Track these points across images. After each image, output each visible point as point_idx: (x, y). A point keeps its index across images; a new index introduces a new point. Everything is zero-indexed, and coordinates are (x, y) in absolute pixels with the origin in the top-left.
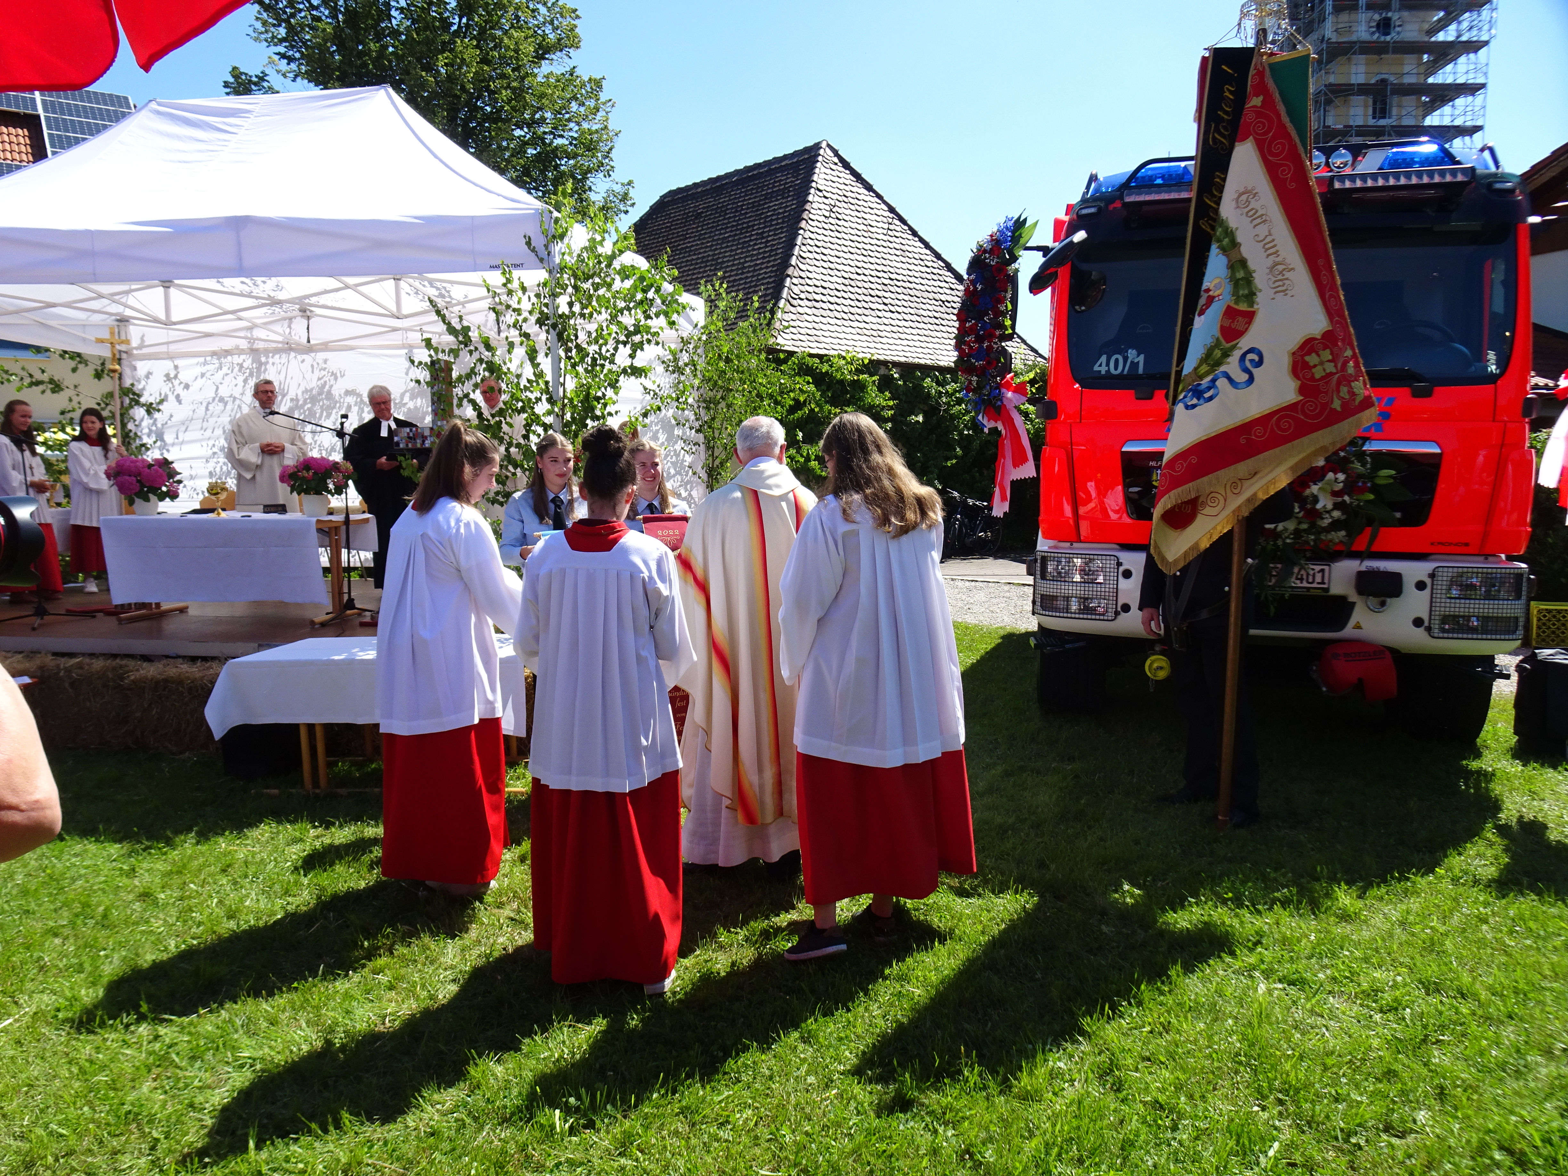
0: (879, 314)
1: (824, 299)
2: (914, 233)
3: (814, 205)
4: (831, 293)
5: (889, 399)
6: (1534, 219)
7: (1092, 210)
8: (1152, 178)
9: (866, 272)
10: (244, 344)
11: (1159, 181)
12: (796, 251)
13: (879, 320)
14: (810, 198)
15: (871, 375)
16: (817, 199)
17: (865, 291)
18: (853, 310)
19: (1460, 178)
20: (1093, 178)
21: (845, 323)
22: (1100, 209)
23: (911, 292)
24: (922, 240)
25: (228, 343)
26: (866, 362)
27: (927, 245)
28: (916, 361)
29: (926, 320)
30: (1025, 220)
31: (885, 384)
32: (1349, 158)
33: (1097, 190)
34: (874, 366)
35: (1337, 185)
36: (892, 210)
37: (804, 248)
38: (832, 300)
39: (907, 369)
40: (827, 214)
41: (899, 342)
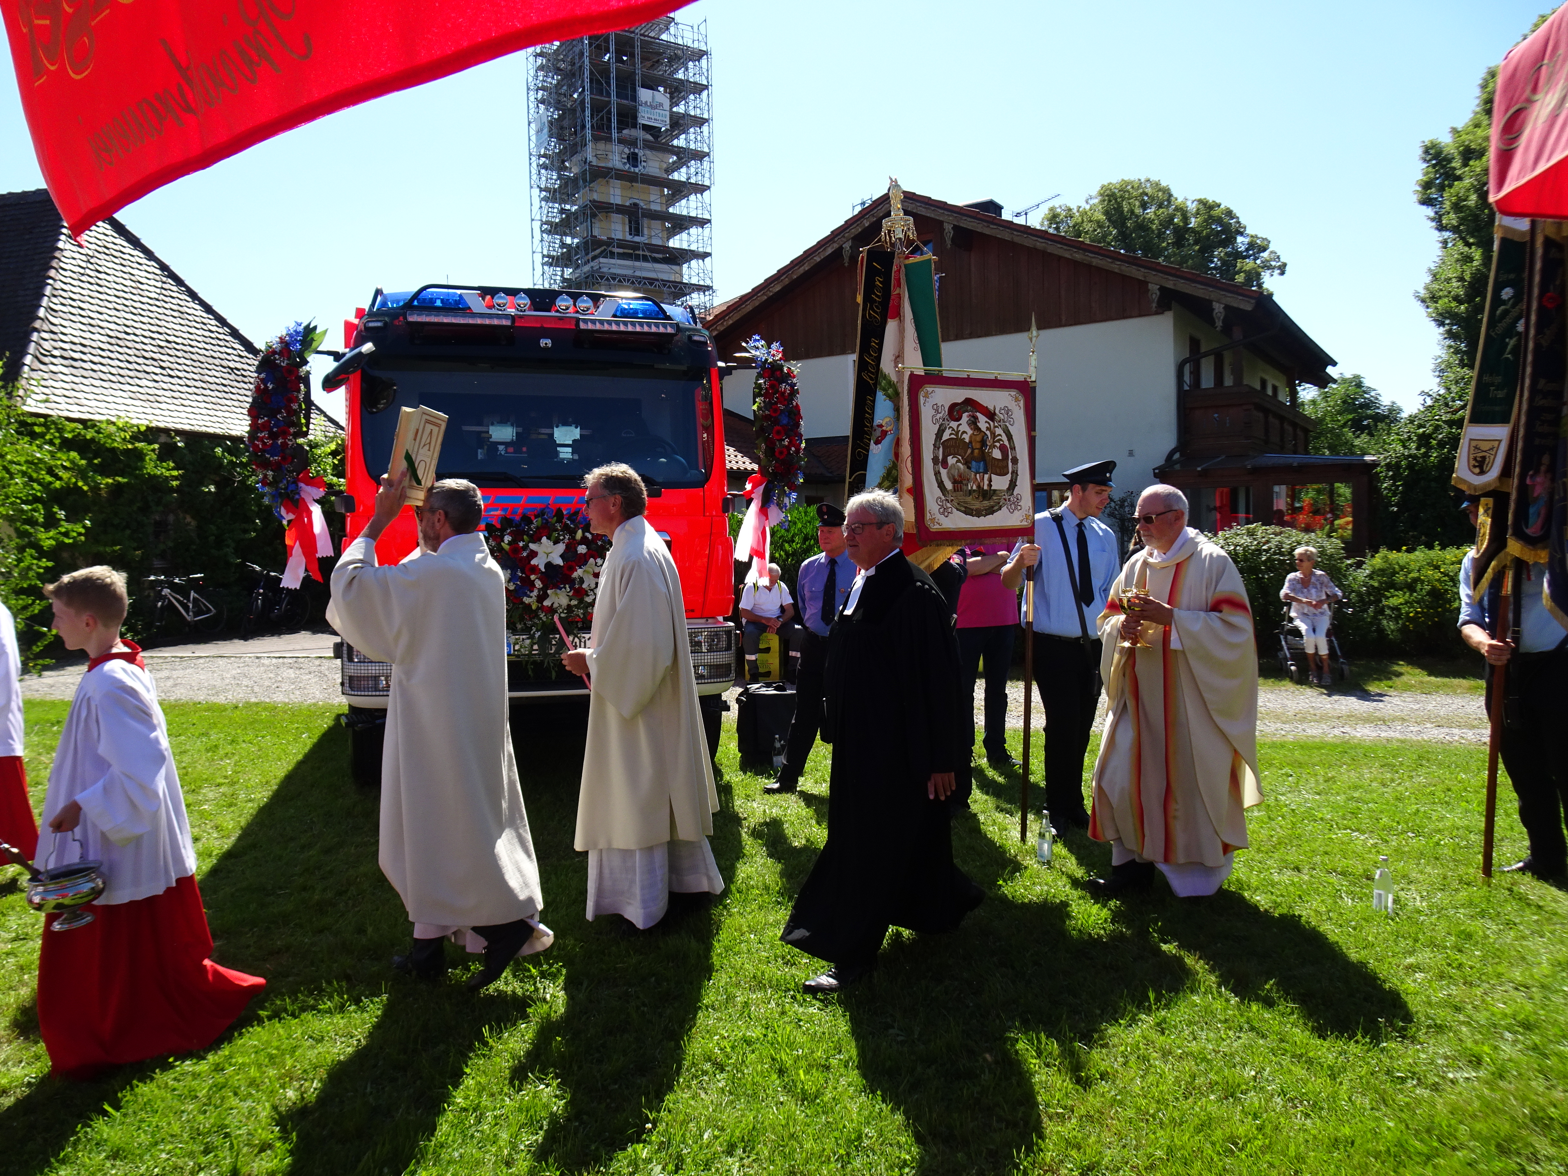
0: (156, 378)
2: (193, 295)
7: (379, 324)
8: (432, 301)
11: (438, 303)
15: (150, 443)
17: (137, 353)
18: (122, 372)
19: (670, 330)
20: (378, 292)
21: (114, 386)
22: (386, 323)
23: (193, 357)
24: (202, 303)
26: (143, 429)
27: (208, 309)
28: (204, 429)
29: (213, 387)
30: (315, 327)
31: (167, 452)
33: (384, 304)
34: (152, 434)
35: (582, 326)
36: (163, 267)
39: (194, 438)
40: (84, 265)
41: (181, 408)
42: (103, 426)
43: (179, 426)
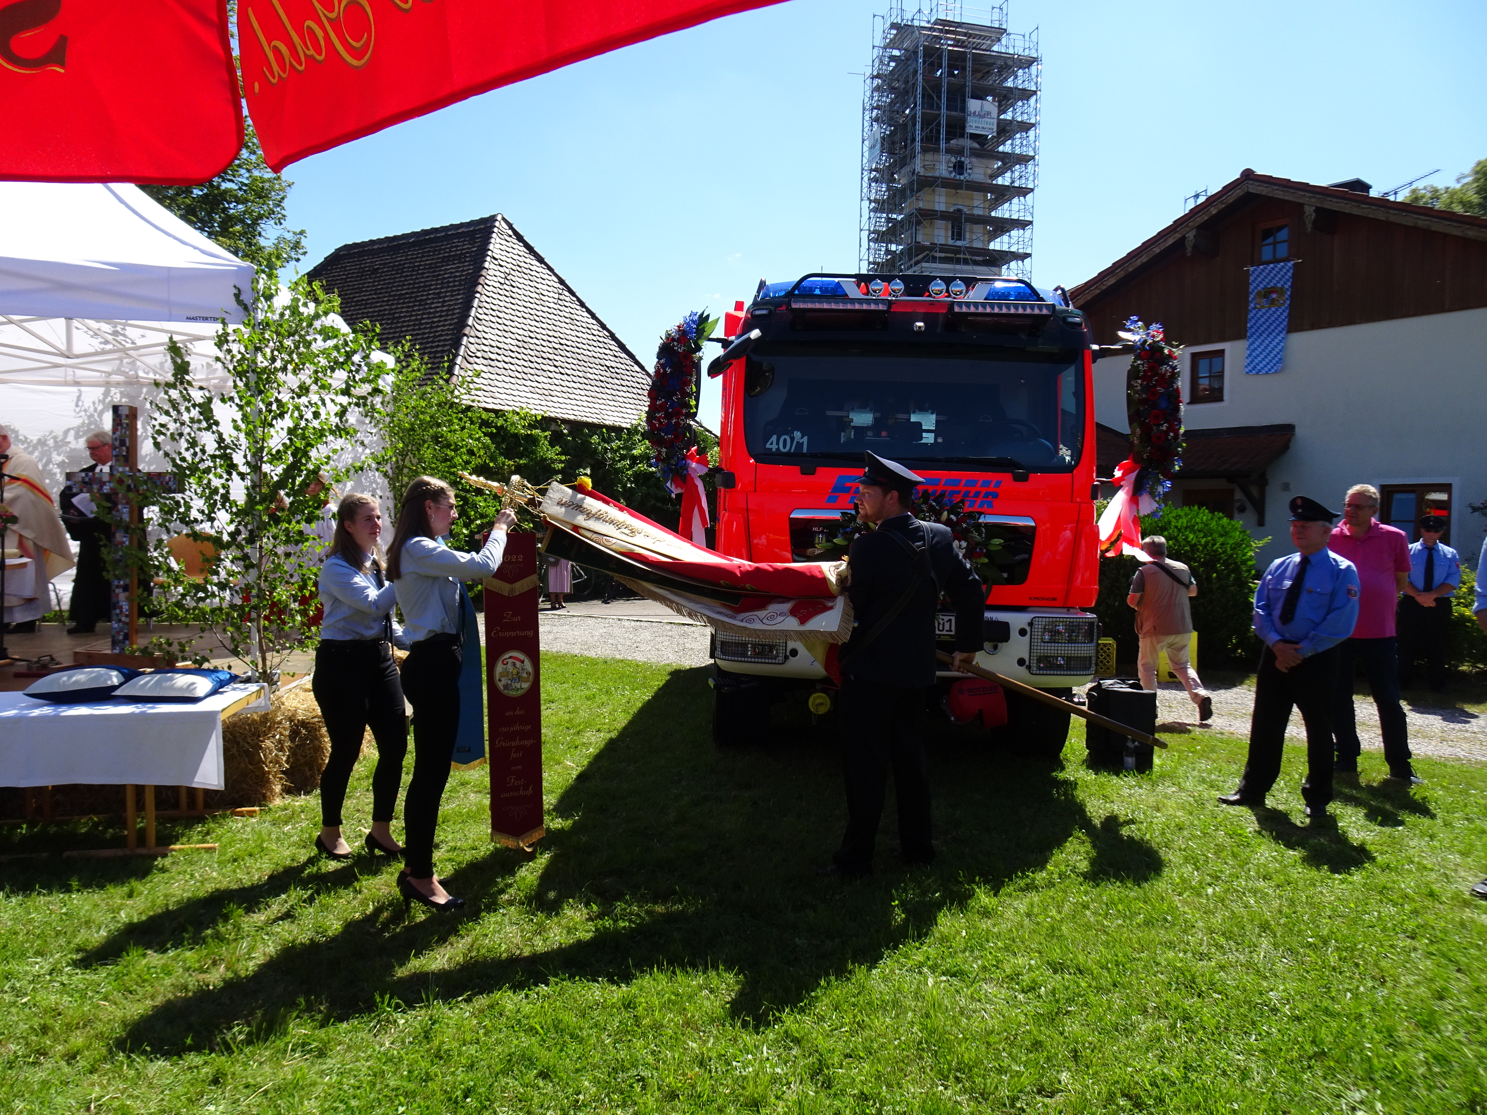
0: (550, 375)
1: (499, 358)
2: (582, 304)
3: (490, 272)
4: (506, 353)
5: (560, 454)
6: (1095, 347)
7: (764, 312)
8: (811, 289)
9: (538, 336)
11: (817, 292)
12: (473, 312)
13: (550, 381)
14: (486, 265)
15: (544, 431)
16: (492, 266)
17: (537, 354)
18: (525, 370)
19: (1045, 312)
20: (762, 285)
21: (519, 382)
22: (770, 311)
23: (579, 357)
24: (589, 311)
26: (539, 418)
27: (593, 316)
28: (585, 419)
29: (592, 383)
30: (708, 316)
31: (556, 439)
32: (963, 288)
33: (766, 295)
34: (546, 422)
35: (957, 309)
36: (562, 282)
37: (480, 310)
38: (507, 359)
39: (576, 426)
40: (502, 281)
41: (568, 401)
42: (510, 415)
43: (566, 416)
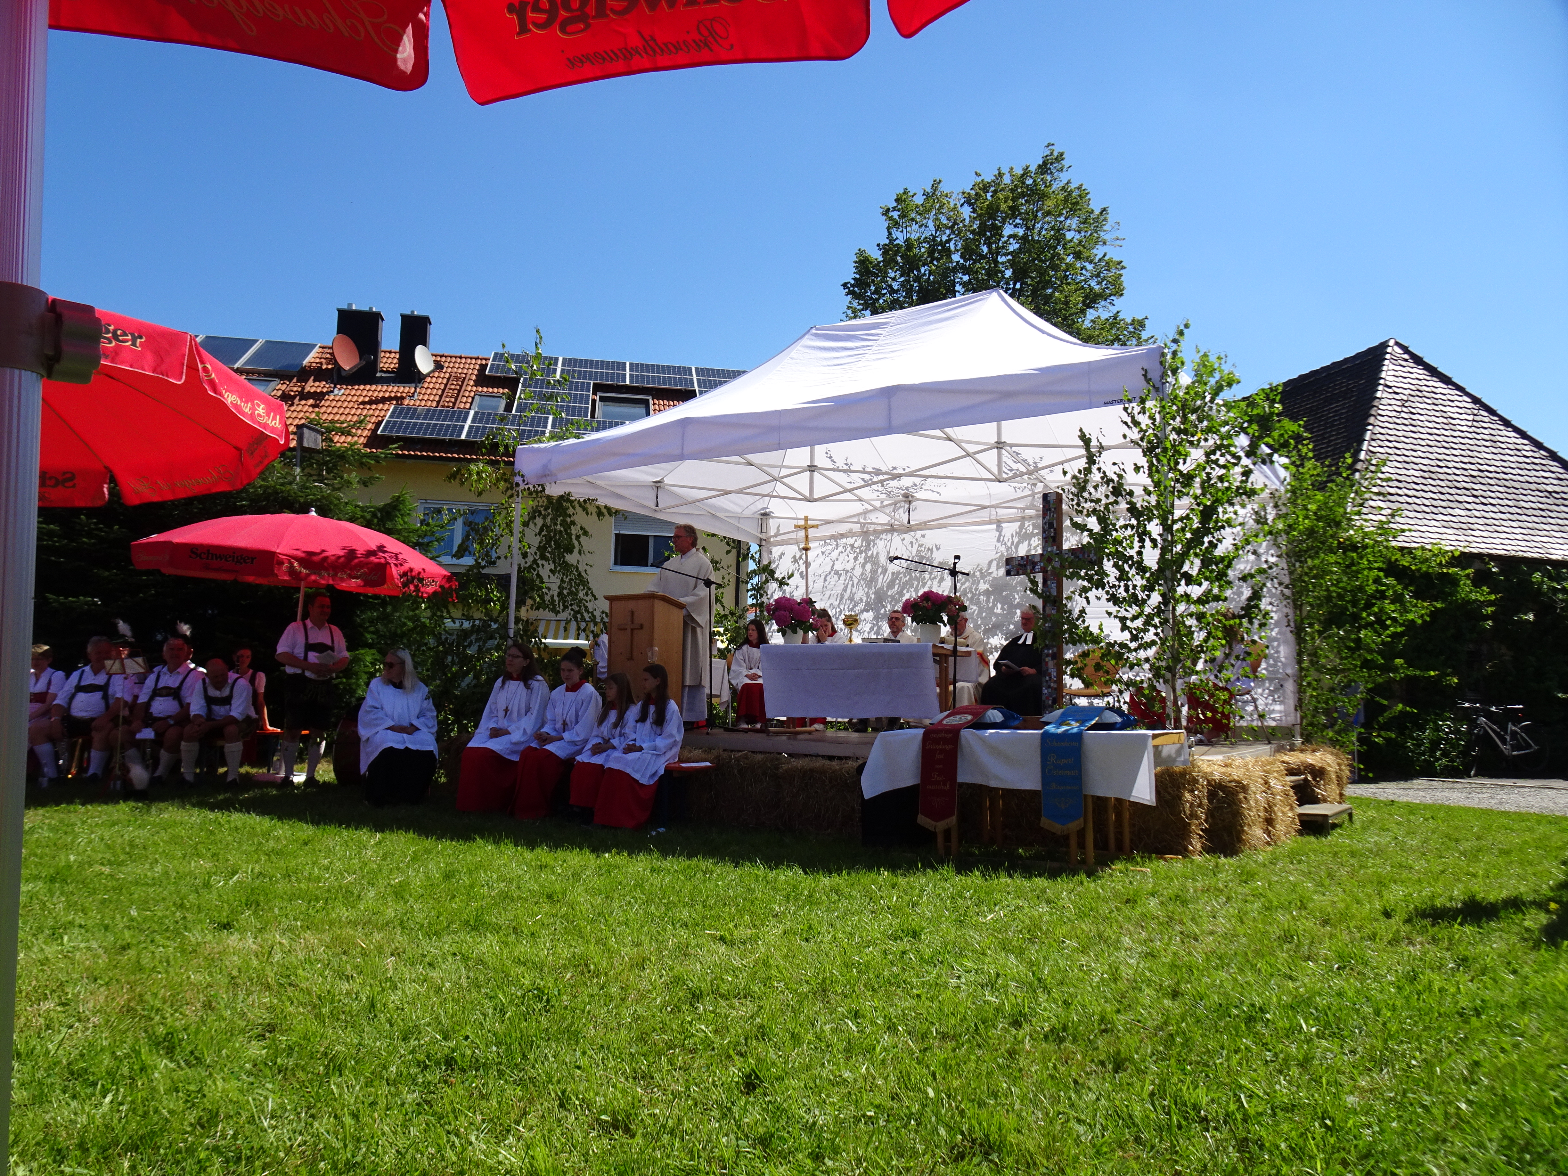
2: (1507, 423)
3: (1384, 402)
4: (1408, 486)
9: (1450, 465)
10: (856, 528)
12: (1365, 446)
13: (1469, 513)
14: (1379, 394)
16: (1385, 395)
17: (1449, 484)
18: (1435, 503)
21: (1427, 516)
23: (1507, 483)
24: (1516, 430)
25: (843, 528)
26: (1457, 554)
27: (1523, 435)
28: (1521, 554)
29: (1529, 512)
31: (1481, 578)
34: (1465, 559)
36: (1476, 400)
37: (1373, 443)
38: (1410, 493)
40: (1399, 409)
41: (1495, 535)
43: (1493, 552)
